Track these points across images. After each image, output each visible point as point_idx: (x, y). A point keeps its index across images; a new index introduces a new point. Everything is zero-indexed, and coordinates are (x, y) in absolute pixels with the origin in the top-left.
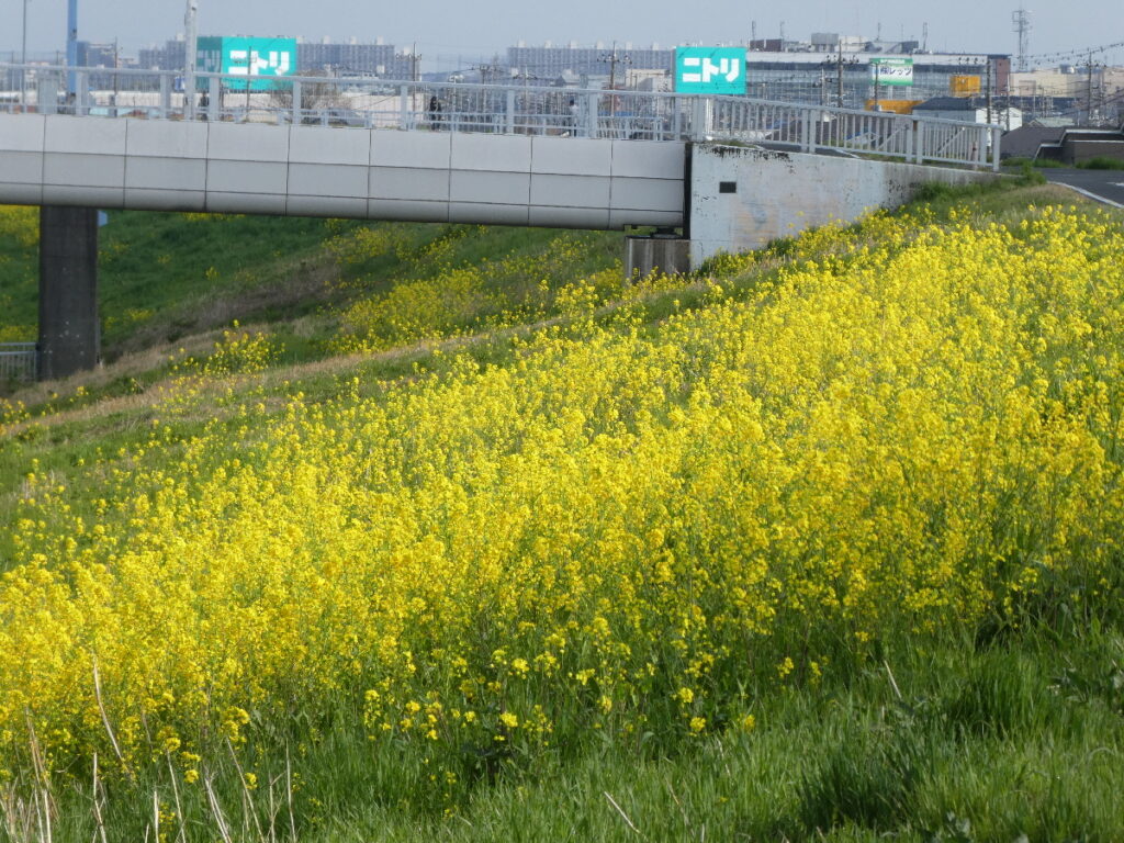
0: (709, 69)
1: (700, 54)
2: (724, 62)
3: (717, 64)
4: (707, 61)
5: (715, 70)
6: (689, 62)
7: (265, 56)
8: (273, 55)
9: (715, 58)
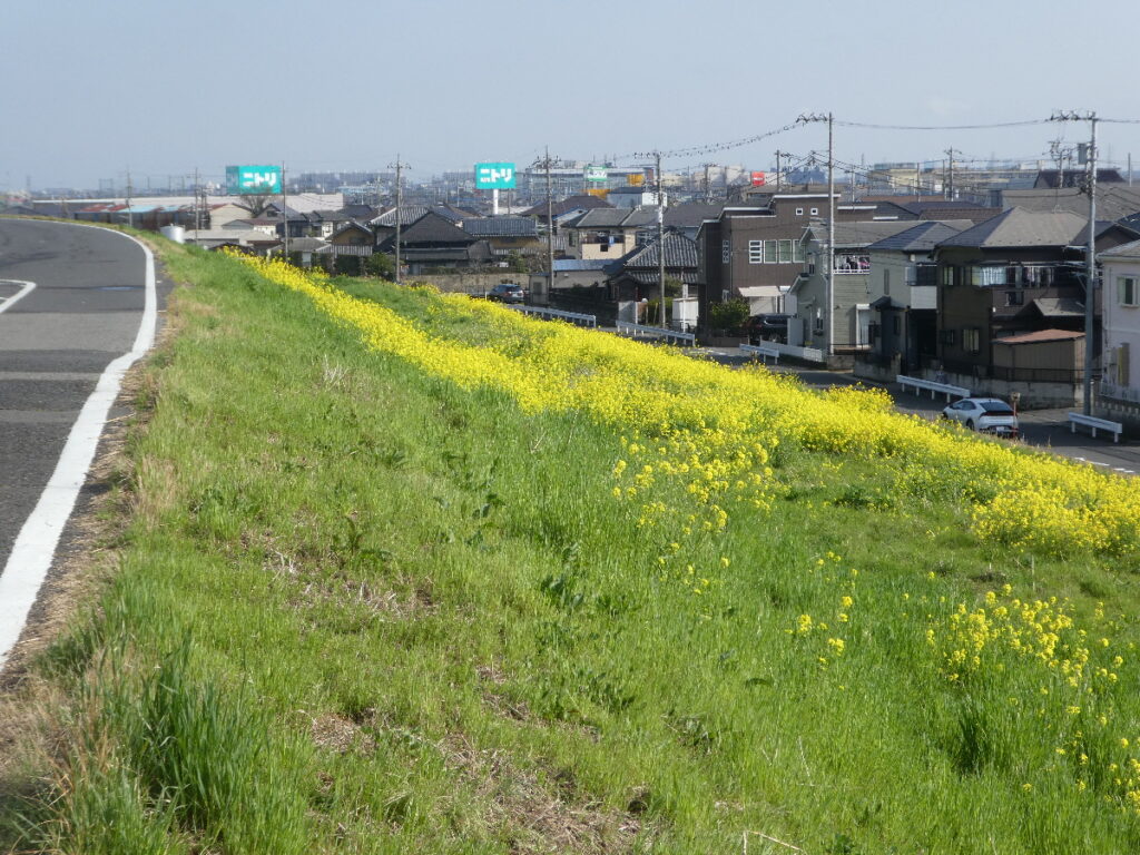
0: (495, 174)
1: (487, 166)
2: (503, 171)
3: (499, 172)
4: (493, 171)
5: (498, 175)
6: (483, 171)
7: (262, 175)
8: (267, 175)
9: (497, 167)
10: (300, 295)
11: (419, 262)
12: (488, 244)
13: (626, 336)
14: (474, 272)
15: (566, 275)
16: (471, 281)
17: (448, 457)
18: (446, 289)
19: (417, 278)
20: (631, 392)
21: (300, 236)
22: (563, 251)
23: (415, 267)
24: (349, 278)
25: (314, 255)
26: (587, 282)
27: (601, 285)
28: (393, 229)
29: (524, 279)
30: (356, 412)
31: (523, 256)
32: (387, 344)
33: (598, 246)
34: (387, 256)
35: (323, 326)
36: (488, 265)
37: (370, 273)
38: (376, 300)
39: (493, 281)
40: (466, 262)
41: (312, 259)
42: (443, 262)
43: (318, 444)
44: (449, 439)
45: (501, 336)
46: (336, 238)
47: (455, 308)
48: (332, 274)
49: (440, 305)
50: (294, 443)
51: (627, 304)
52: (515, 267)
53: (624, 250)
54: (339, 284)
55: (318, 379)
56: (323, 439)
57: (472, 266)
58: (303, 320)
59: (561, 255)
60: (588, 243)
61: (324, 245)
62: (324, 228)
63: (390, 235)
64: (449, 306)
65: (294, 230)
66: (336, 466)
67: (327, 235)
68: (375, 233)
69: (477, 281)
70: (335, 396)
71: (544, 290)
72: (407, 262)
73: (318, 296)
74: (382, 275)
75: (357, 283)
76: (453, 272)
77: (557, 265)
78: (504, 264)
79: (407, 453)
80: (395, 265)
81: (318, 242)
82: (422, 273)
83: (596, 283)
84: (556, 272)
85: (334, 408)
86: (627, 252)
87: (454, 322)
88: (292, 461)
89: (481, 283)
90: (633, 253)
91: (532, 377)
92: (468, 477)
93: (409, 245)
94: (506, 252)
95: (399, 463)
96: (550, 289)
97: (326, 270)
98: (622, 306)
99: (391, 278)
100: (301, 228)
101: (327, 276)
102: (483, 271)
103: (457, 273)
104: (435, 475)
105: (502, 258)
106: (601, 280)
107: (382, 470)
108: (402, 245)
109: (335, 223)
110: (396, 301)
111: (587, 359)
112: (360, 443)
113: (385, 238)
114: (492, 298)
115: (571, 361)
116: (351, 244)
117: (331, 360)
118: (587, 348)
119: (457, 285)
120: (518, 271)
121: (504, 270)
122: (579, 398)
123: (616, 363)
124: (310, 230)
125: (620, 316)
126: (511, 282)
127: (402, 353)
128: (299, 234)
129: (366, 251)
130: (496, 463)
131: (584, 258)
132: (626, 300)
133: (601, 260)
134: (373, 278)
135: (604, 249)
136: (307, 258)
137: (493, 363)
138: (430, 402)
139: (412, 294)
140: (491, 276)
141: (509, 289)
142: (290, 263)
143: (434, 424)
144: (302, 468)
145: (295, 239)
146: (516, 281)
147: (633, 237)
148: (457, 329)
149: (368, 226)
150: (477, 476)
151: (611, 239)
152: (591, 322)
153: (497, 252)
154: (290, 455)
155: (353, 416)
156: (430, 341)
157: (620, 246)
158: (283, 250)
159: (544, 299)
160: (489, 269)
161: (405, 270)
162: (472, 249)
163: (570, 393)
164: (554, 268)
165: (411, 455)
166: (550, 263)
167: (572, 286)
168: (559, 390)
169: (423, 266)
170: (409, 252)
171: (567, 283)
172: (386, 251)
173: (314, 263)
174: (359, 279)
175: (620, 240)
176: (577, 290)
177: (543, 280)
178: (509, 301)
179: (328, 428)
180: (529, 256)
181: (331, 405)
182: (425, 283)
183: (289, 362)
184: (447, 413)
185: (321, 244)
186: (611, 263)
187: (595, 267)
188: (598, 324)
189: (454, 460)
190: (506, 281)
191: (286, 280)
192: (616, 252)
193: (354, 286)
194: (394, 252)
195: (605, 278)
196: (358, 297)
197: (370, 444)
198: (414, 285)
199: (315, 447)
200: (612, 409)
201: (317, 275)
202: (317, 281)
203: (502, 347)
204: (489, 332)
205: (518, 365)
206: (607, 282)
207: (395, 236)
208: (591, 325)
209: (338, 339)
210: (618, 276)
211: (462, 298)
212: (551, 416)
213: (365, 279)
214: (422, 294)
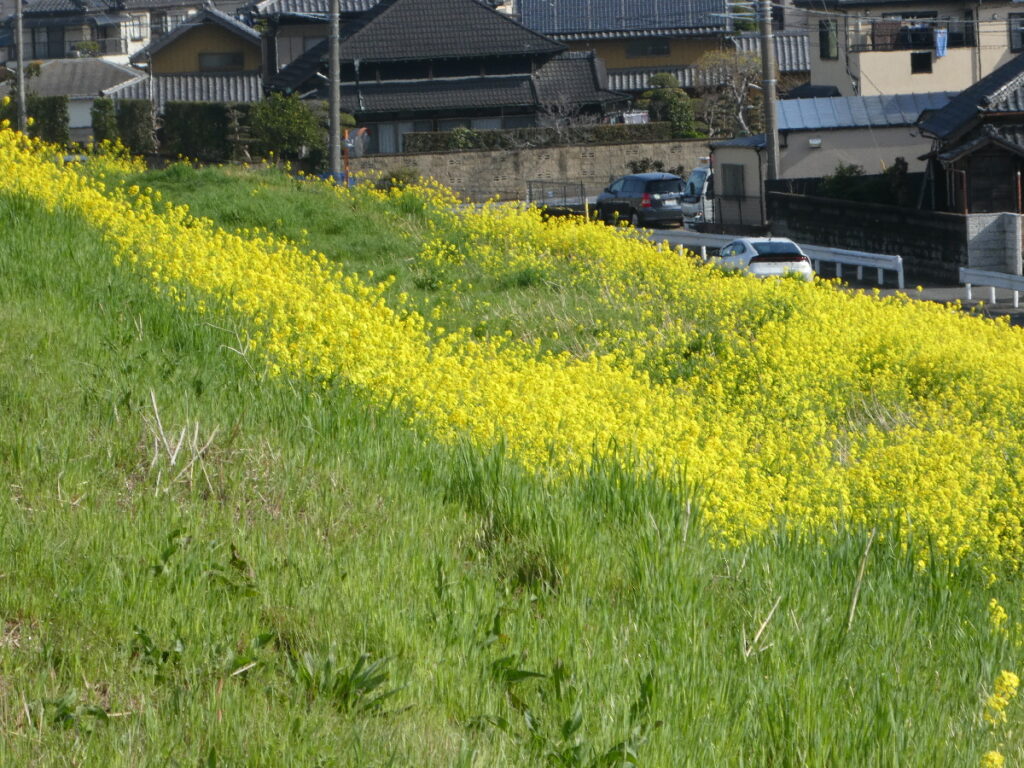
10: (71, 221)
11: (394, 117)
12: (591, 59)
13: (991, 313)
14: (554, 142)
15: (815, 142)
16: (545, 166)
17: (509, 674)
18: (474, 194)
19: (396, 164)
20: (1012, 473)
21: (62, 55)
22: (806, 74)
23: (386, 134)
24: (202, 170)
25: (101, 106)
26: (875, 160)
27: (917, 167)
28: (323, 24)
29: (693, 158)
30: (248, 552)
31: (691, 91)
32: (315, 353)
33: (904, 57)
34: (304, 104)
35: (136, 306)
36: (590, 121)
37: (258, 152)
38: (276, 228)
39: (609, 163)
40: (526, 113)
41: (96, 117)
42: (468, 114)
43: (141, 645)
44: (510, 620)
45: (635, 321)
46: (158, 56)
47: (499, 245)
48: (152, 160)
49: (461, 238)
50: (74, 648)
51: (990, 219)
52: (668, 124)
53: (976, 64)
54: (177, 188)
55: (132, 460)
56: (153, 633)
57: (544, 124)
58: (81, 297)
59: (799, 86)
60: (875, 48)
61: (127, 76)
62: (128, 30)
63: (312, 44)
64: (486, 239)
65: (43, 37)
66: (196, 711)
67: (134, 48)
68: (269, 39)
69: (563, 167)
70: (180, 509)
71: (753, 186)
72: (362, 119)
73: (117, 221)
74: (293, 157)
75: (224, 181)
76: (490, 143)
77: (788, 113)
78: (636, 118)
79: (391, 667)
80: (330, 129)
81: (109, 67)
82: (408, 148)
83: (901, 163)
84: (784, 133)
85: (182, 539)
86: (987, 70)
87: (503, 286)
88: (73, 696)
89: (573, 172)
90: (1002, 75)
91: (727, 436)
92: (568, 729)
93: (368, 70)
94: (641, 81)
95: (371, 696)
96: (771, 184)
97: (135, 148)
98: (977, 224)
99: (316, 163)
100: (62, 30)
101: (140, 166)
102: (578, 138)
103: (504, 145)
104: (475, 726)
105: (630, 99)
106: (915, 153)
107: (324, 720)
108: (347, 70)
109: (158, 15)
110: (334, 231)
111: (884, 380)
112: (263, 641)
113: (297, 53)
114: (605, 212)
115: (838, 386)
116: (203, 72)
117: (166, 404)
118: (882, 349)
119: (509, 178)
120: (678, 135)
121: (639, 135)
122: (865, 493)
123: (967, 388)
124: (87, 35)
125: (973, 255)
126: (659, 166)
127: (360, 377)
128: (56, 50)
129: (247, 91)
130: (645, 689)
131: (867, 90)
132: (989, 209)
133: (914, 97)
134: (266, 165)
135: (922, 65)
136: (79, 116)
137: (620, 401)
138: (452, 515)
139: (380, 209)
140: (601, 151)
141: (653, 186)
142: (33, 132)
143: (467, 582)
144: (101, 715)
145: (44, 64)
146: (671, 162)
147: (1003, 26)
148: (512, 305)
149: (249, 21)
150: (593, 729)
151: (941, 36)
152: (891, 275)
153: (615, 83)
154: (66, 681)
155: (238, 564)
156: (436, 340)
157: (963, 54)
158: (14, 94)
159: (754, 212)
160: (595, 131)
161: (357, 139)
162: (543, 76)
163: (833, 479)
164: (779, 124)
165: (406, 669)
166: (768, 109)
167: (831, 173)
168: (807, 471)
169: (406, 129)
170: (367, 90)
171: (819, 164)
172: (303, 89)
173: (100, 133)
174: (226, 171)
175: (964, 39)
176: (848, 182)
177: (748, 159)
178: (654, 220)
179: (168, 602)
180: (708, 90)
181: (176, 534)
182: (412, 178)
183: (52, 417)
184: (497, 547)
185: (118, 75)
186: (940, 105)
187: (895, 118)
188: (912, 280)
189: (525, 683)
190: (644, 165)
191: (26, 180)
192: (953, 72)
193: (214, 193)
194: (325, 91)
195: (926, 147)
196: (229, 220)
197: (286, 643)
198: (384, 185)
199: (134, 653)
200: (960, 521)
201: (111, 164)
202: (112, 182)
203: (641, 356)
204: (601, 312)
205: (687, 401)
206: (932, 158)
207: (326, 47)
208: (889, 283)
209: (178, 344)
210: (965, 139)
211: (523, 217)
212: (789, 548)
213: (245, 171)
214: (411, 208)
